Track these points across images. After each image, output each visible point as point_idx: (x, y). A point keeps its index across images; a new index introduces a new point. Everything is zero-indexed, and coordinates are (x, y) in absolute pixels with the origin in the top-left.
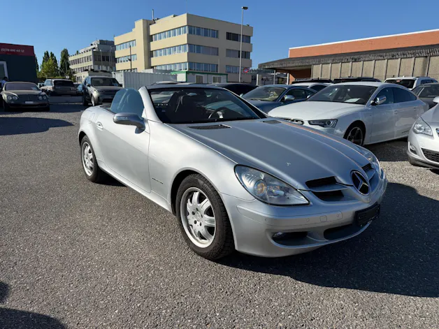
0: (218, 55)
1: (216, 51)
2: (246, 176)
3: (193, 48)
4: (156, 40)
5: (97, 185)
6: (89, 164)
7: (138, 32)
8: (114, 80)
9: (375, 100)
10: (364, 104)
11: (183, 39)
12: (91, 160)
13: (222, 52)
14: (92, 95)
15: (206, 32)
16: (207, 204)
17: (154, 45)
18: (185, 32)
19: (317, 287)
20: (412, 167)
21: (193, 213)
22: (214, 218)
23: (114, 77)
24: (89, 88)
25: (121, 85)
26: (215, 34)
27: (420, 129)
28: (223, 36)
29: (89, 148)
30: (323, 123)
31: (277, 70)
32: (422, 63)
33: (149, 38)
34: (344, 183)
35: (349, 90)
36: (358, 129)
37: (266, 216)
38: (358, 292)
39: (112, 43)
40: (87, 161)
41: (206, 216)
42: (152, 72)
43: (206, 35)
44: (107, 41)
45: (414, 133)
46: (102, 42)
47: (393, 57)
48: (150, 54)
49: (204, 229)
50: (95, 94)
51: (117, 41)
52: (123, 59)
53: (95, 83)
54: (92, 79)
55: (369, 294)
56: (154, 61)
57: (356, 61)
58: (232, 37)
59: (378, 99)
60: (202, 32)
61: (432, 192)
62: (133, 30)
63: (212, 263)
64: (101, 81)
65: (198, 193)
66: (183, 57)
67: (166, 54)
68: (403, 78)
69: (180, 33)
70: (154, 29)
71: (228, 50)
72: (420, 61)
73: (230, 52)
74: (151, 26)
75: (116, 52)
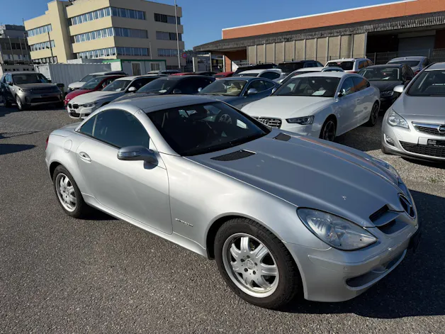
0: (147, 38)
1: (145, 34)
2: (313, 220)
3: (119, 31)
4: (75, 24)
5: (83, 221)
6: (69, 198)
7: (52, 14)
8: (41, 75)
9: (341, 91)
10: (332, 96)
11: (107, 21)
12: (73, 194)
13: (152, 35)
14: (16, 95)
15: (132, 14)
16: (262, 250)
17: (74, 30)
18: (109, 15)
19: (386, 320)
20: (385, 156)
21: (242, 260)
22: (275, 266)
23: (37, 72)
24: (10, 86)
25: (50, 81)
26: (142, 15)
27: (393, 121)
28: (150, 17)
29: (67, 180)
30: (301, 121)
31: (212, 52)
32: (347, 42)
33: (67, 22)
34: (397, 210)
35: (313, 82)
36: (332, 122)
37: (345, 264)
38: (425, 318)
39: (22, 28)
40: (64, 195)
41: (263, 265)
42: (81, 63)
43: (132, 16)
44: (14, 26)
45: (391, 127)
46: (8, 27)
47: (322, 36)
48: (70, 40)
49: (260, 279)
50: (20, 94)
51: (29, 25)
52: (38, 46)
53: (18, 80)
54: (13, 75)
55: (436, 318)
56: (77, 48)
57: (288, 40)
58: (160, 18)
59: (344, 90)
60: (128, 13)
61: (418, 184)
62: (46, 12)
63: (270, 312)
64: (24, 78)
65: (247, 238)
66: (109, 41)
67: (89, 39)
68: (343, 60)
69: (103, 16)
70: (71, 11)
71: (157, 32)
72: (345, 39)
73: (159, 34)
74: (67, 8)
75: (28, 38)
